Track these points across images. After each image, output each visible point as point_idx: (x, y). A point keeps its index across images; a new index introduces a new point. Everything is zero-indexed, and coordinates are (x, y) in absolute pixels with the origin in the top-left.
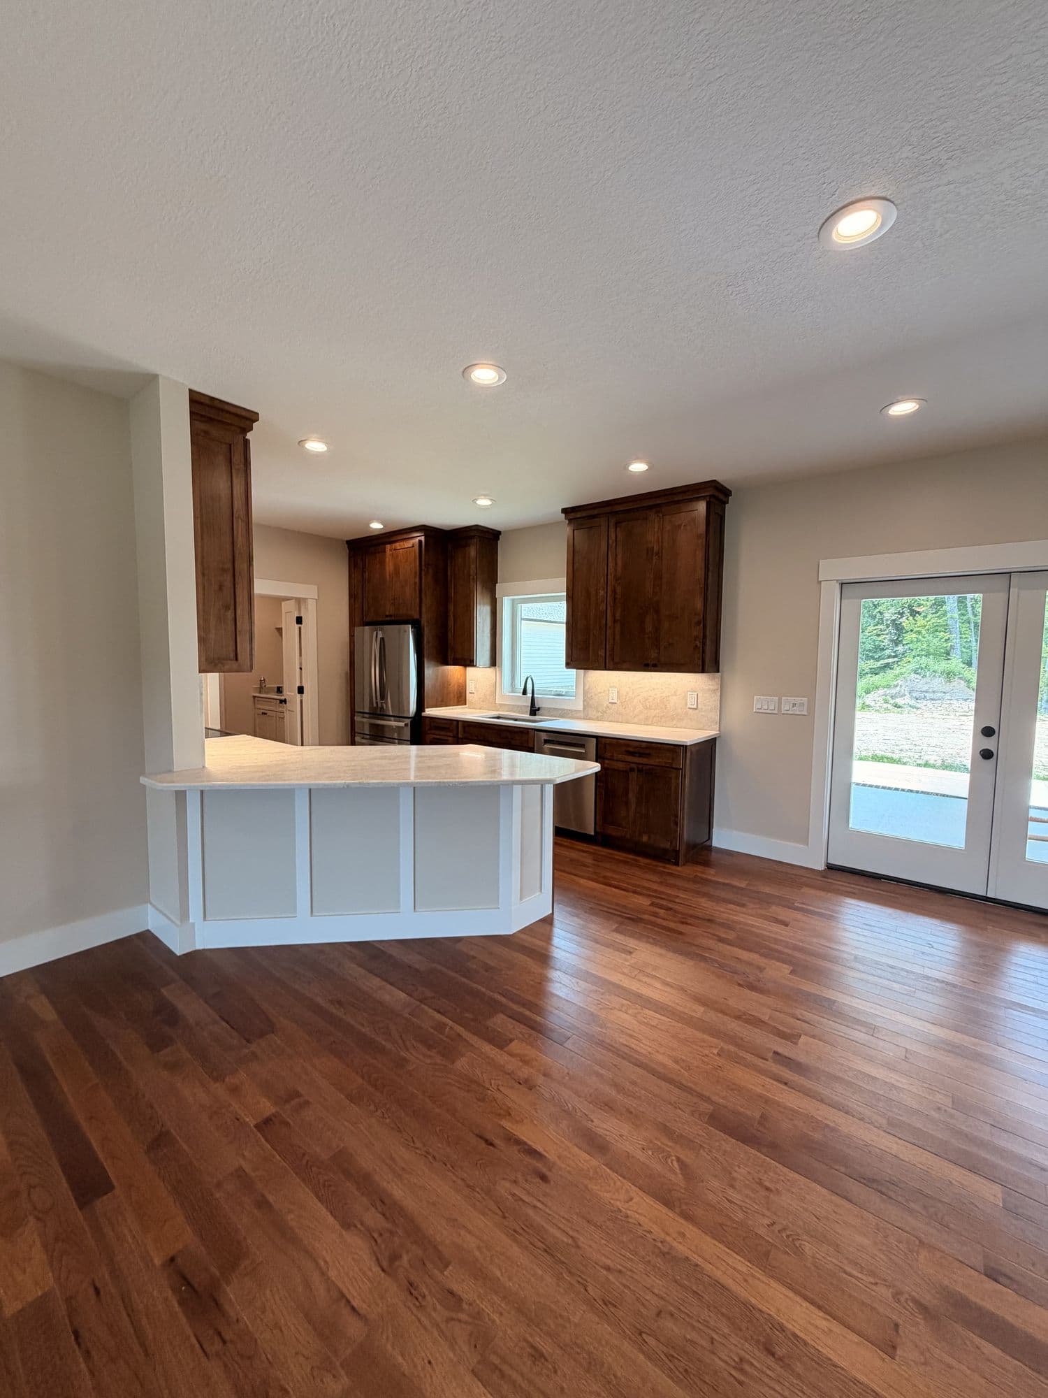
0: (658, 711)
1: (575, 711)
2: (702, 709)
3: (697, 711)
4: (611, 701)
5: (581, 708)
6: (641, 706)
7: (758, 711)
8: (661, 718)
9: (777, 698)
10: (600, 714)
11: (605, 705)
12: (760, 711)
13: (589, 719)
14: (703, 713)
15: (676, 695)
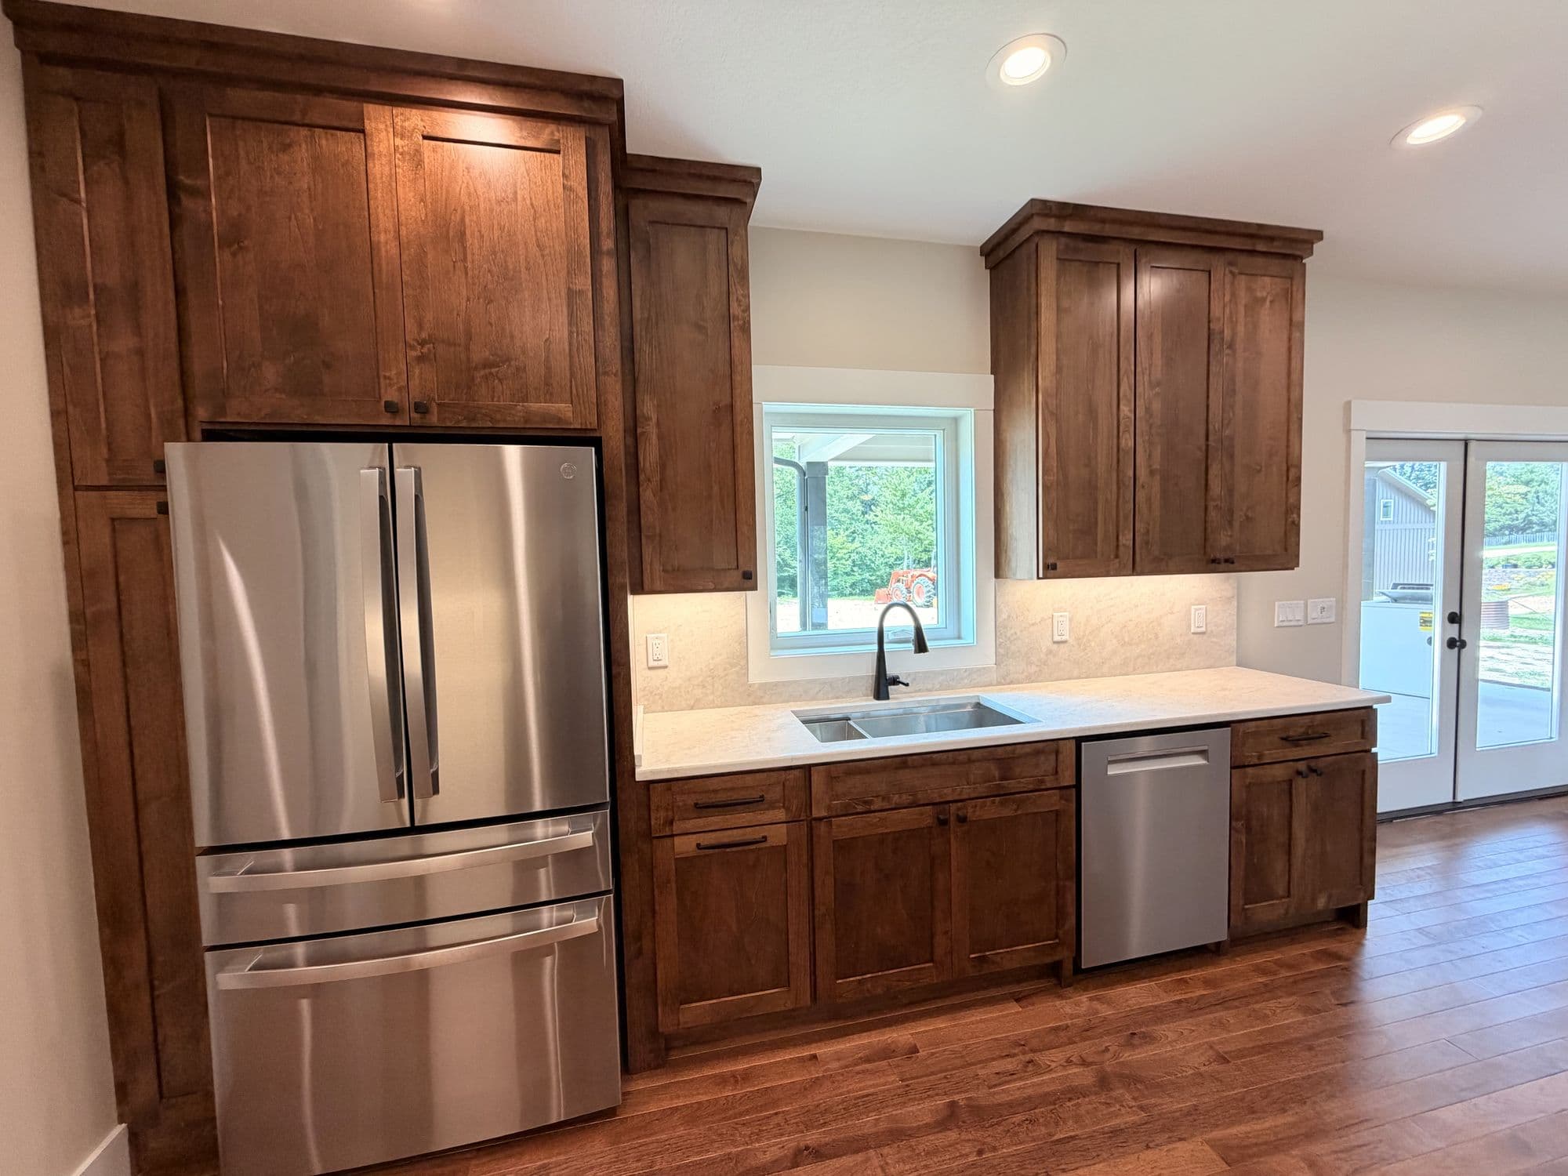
0: (1143, 646)
1: (979, 670)
2: (1212, 632)
3: (1205, 637)
4: (1057, 638)
5: (991, 661)
6: (1114, 641)
7: (1281, 624)
8: (1149, 658)
9: (1302, 602)
10: (1034, 669)
11: (1044, 650)
12: (1285, 624)
13: (1011, 683)
14: (1214, 640)
15: (1172, 613)
